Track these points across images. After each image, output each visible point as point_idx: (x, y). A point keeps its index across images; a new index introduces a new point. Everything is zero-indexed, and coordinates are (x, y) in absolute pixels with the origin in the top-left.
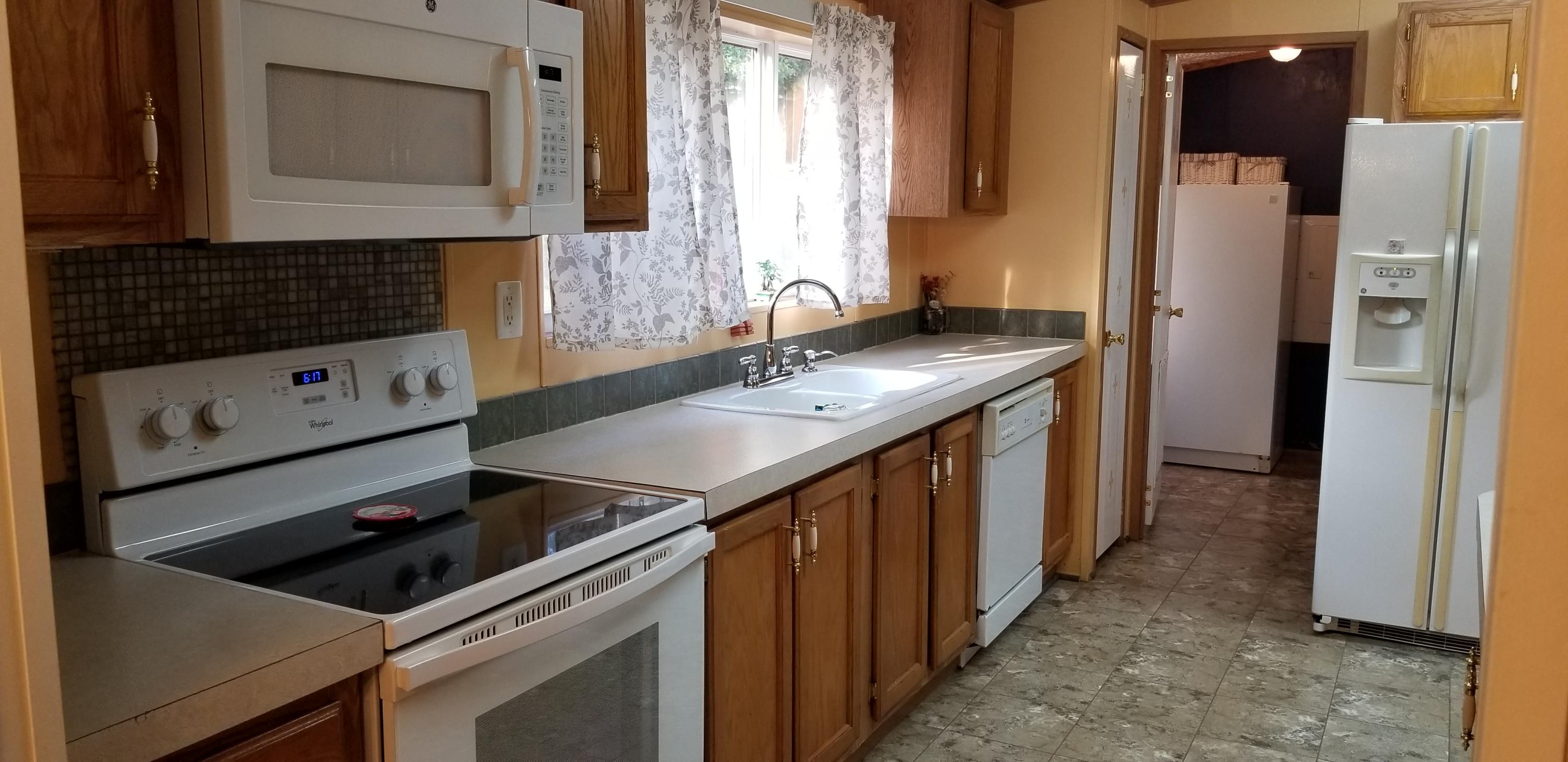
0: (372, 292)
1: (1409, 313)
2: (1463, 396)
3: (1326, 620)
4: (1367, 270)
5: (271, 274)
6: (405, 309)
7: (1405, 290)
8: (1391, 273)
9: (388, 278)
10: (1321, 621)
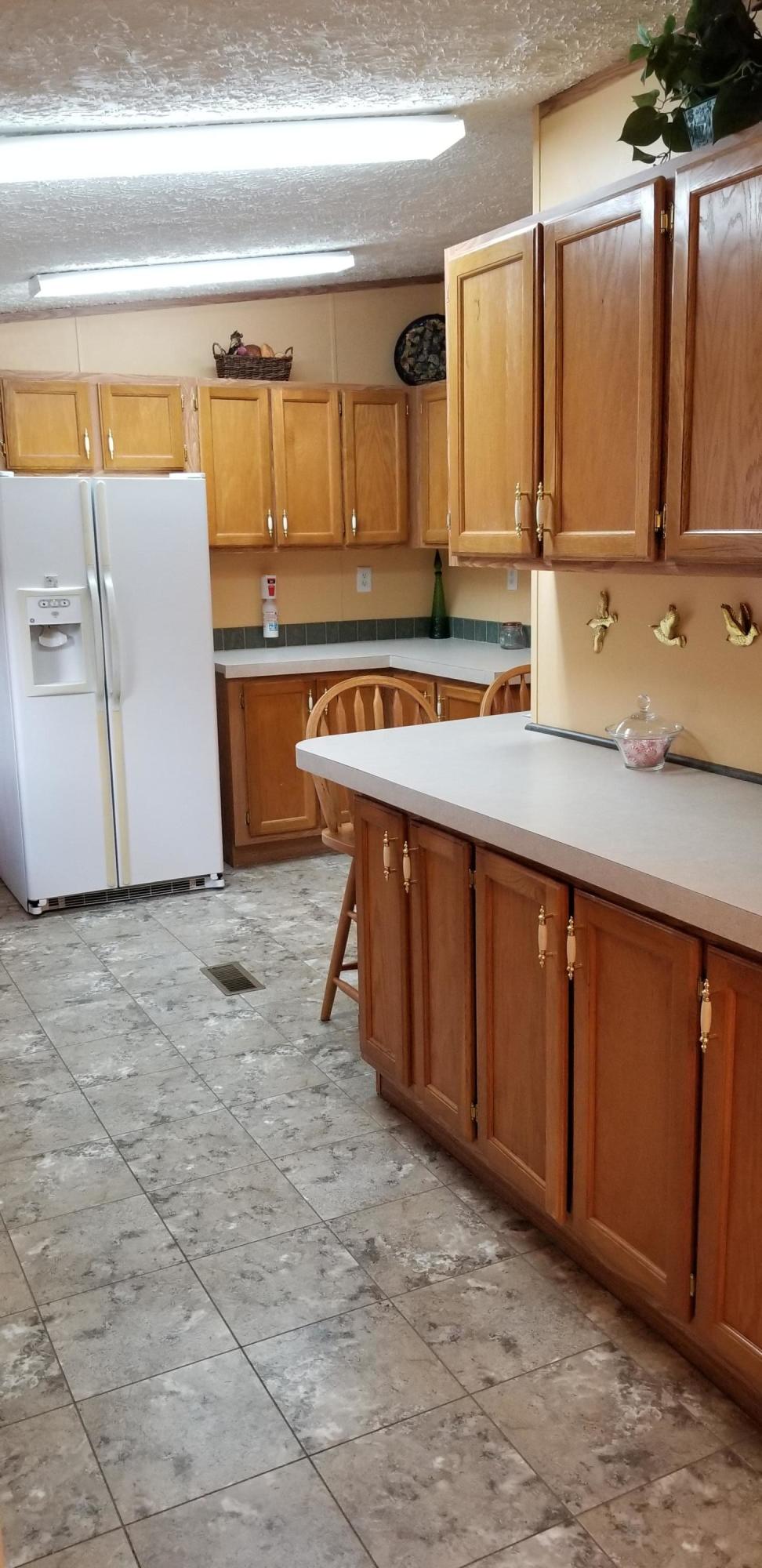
1: (66, 637)
2: (118, 698)
3: (43, 903)
4: (32, 603)
7: (64, 617)
8: (52, 604)
10: (39, 905)
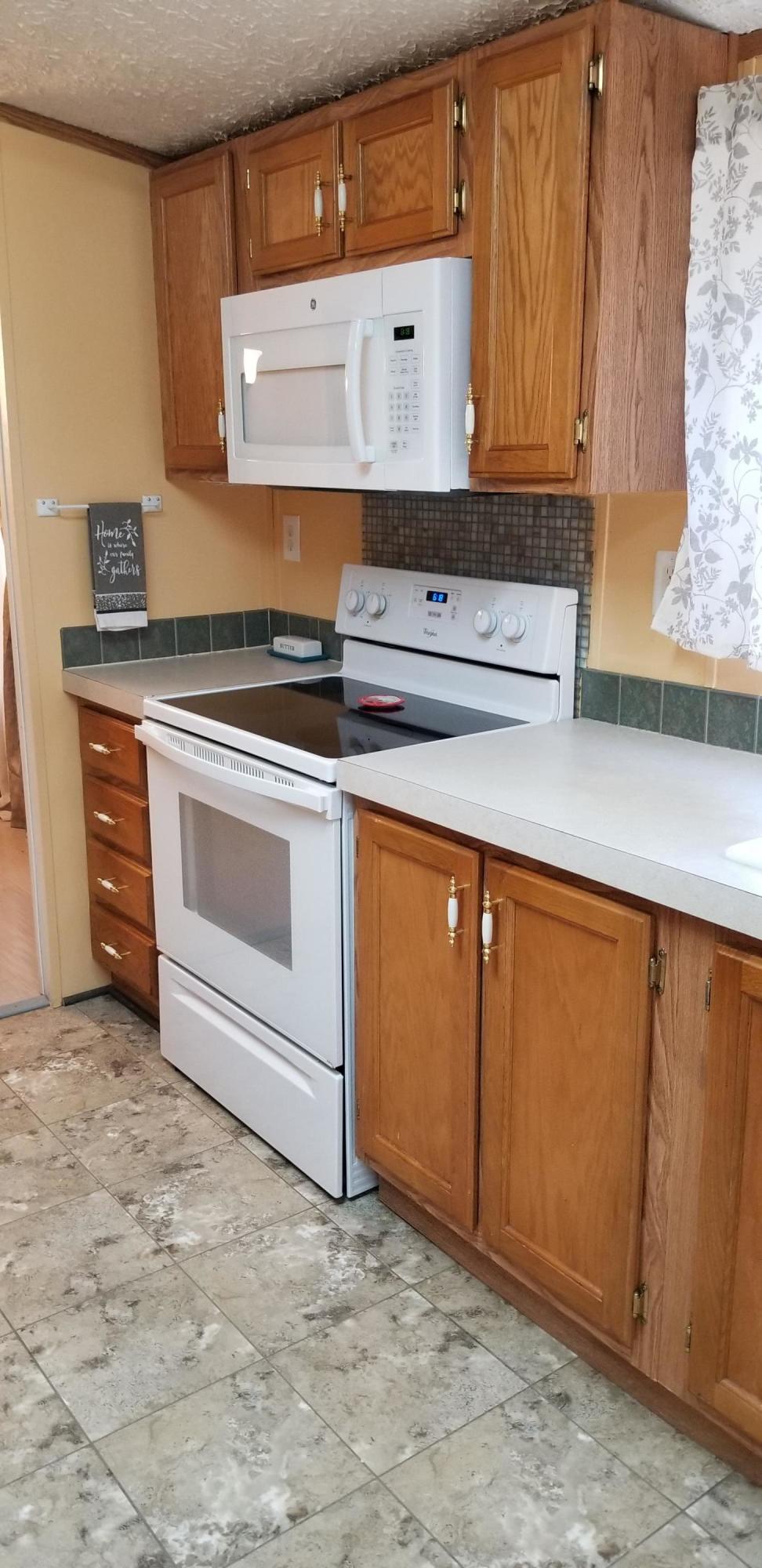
0: (529, 541)
5: (462, 517)
6: (556, 562)
9: (544, 531)
